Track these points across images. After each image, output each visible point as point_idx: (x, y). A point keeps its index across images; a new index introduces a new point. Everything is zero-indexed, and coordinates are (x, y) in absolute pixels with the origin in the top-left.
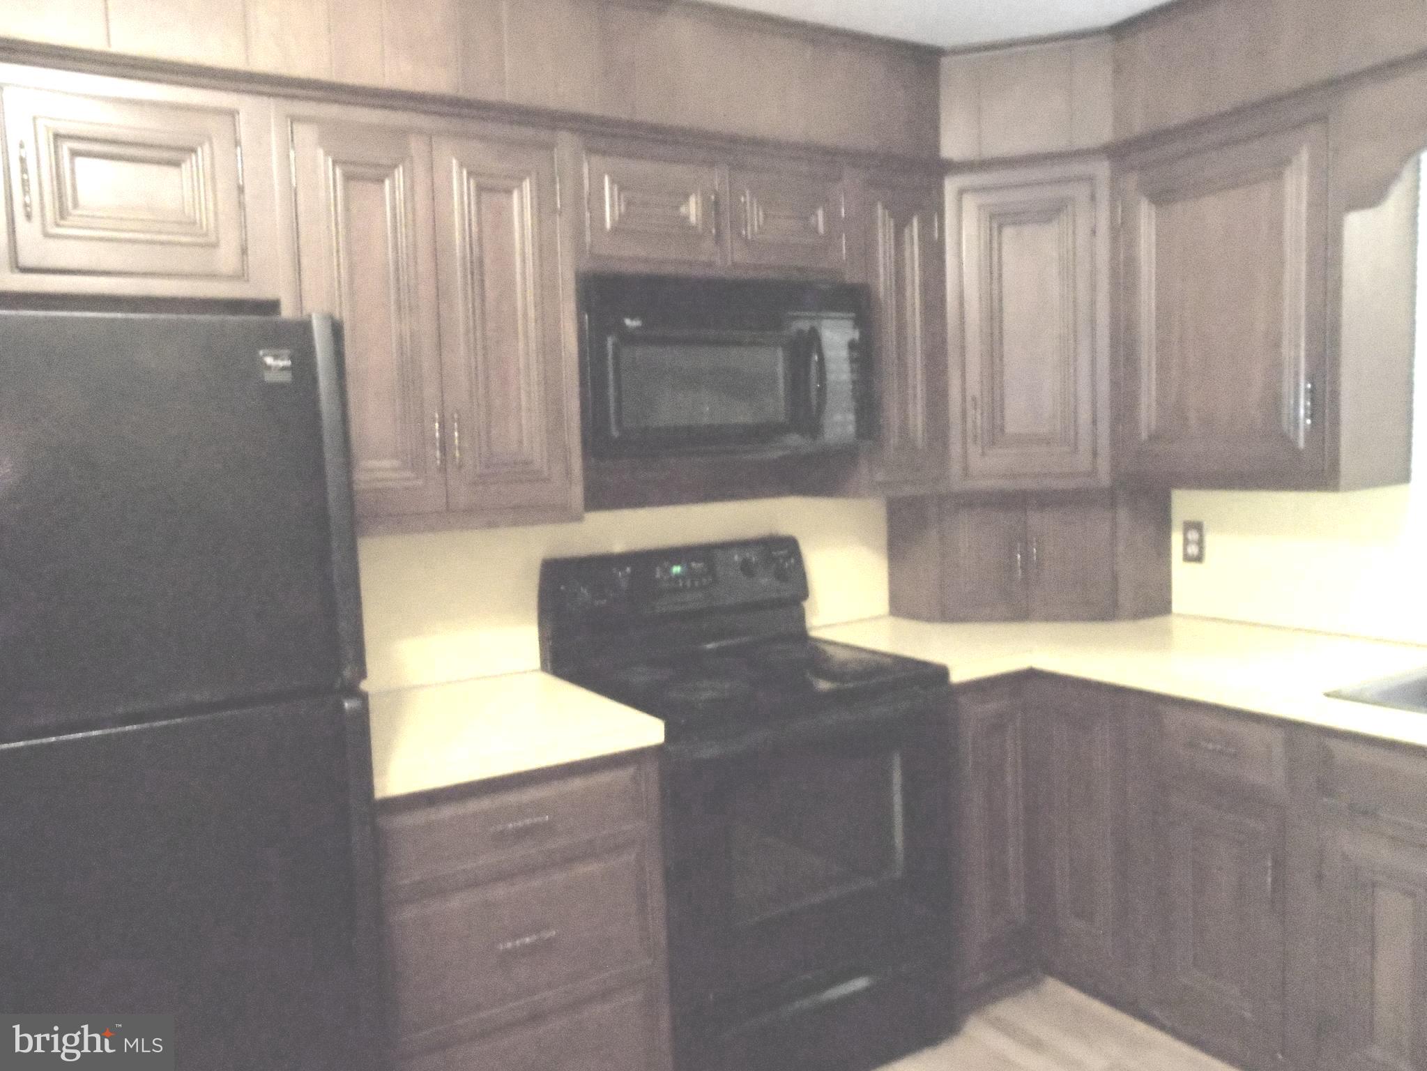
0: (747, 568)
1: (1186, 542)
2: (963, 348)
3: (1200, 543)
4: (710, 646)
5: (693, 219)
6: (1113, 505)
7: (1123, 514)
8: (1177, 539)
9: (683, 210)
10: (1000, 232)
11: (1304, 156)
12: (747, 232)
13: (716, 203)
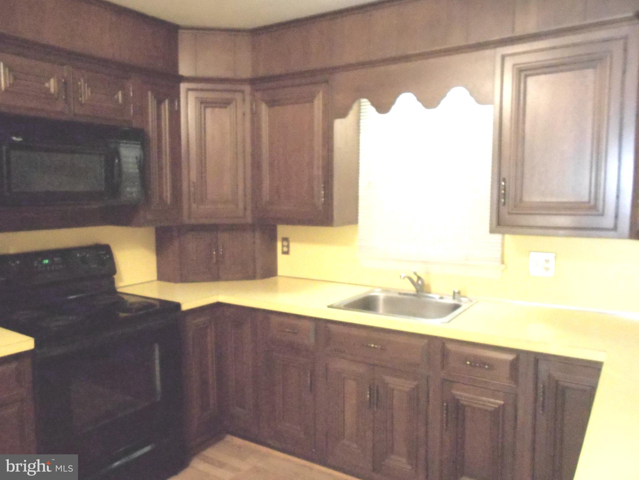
0: (84, 260)
1: (283, 246)
2: (189, 162)
3: (288, 246)
4: (71, 297)
5: (52, 90)
6: (254, 231)
7: (258, 235)
8: (279, 245)
9: (47, 85)
10: (205, 110)
11: (320, 95)
12: (83, 99)
13: (65, 83)
